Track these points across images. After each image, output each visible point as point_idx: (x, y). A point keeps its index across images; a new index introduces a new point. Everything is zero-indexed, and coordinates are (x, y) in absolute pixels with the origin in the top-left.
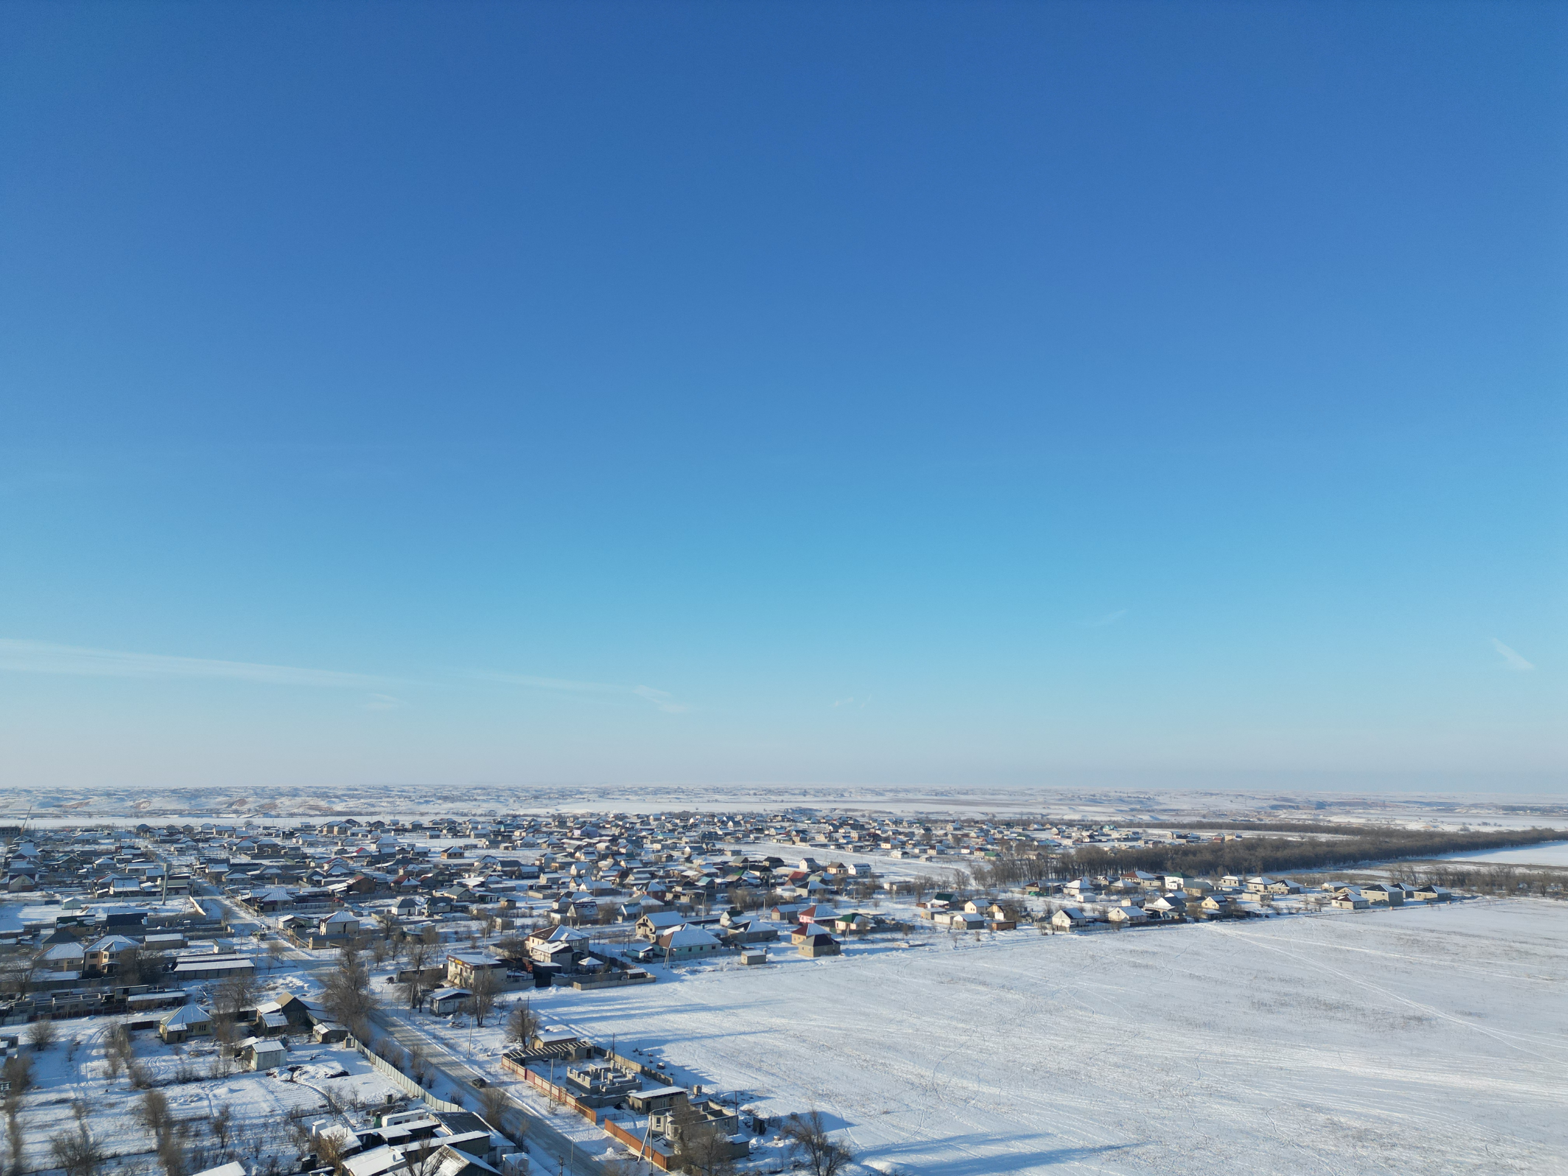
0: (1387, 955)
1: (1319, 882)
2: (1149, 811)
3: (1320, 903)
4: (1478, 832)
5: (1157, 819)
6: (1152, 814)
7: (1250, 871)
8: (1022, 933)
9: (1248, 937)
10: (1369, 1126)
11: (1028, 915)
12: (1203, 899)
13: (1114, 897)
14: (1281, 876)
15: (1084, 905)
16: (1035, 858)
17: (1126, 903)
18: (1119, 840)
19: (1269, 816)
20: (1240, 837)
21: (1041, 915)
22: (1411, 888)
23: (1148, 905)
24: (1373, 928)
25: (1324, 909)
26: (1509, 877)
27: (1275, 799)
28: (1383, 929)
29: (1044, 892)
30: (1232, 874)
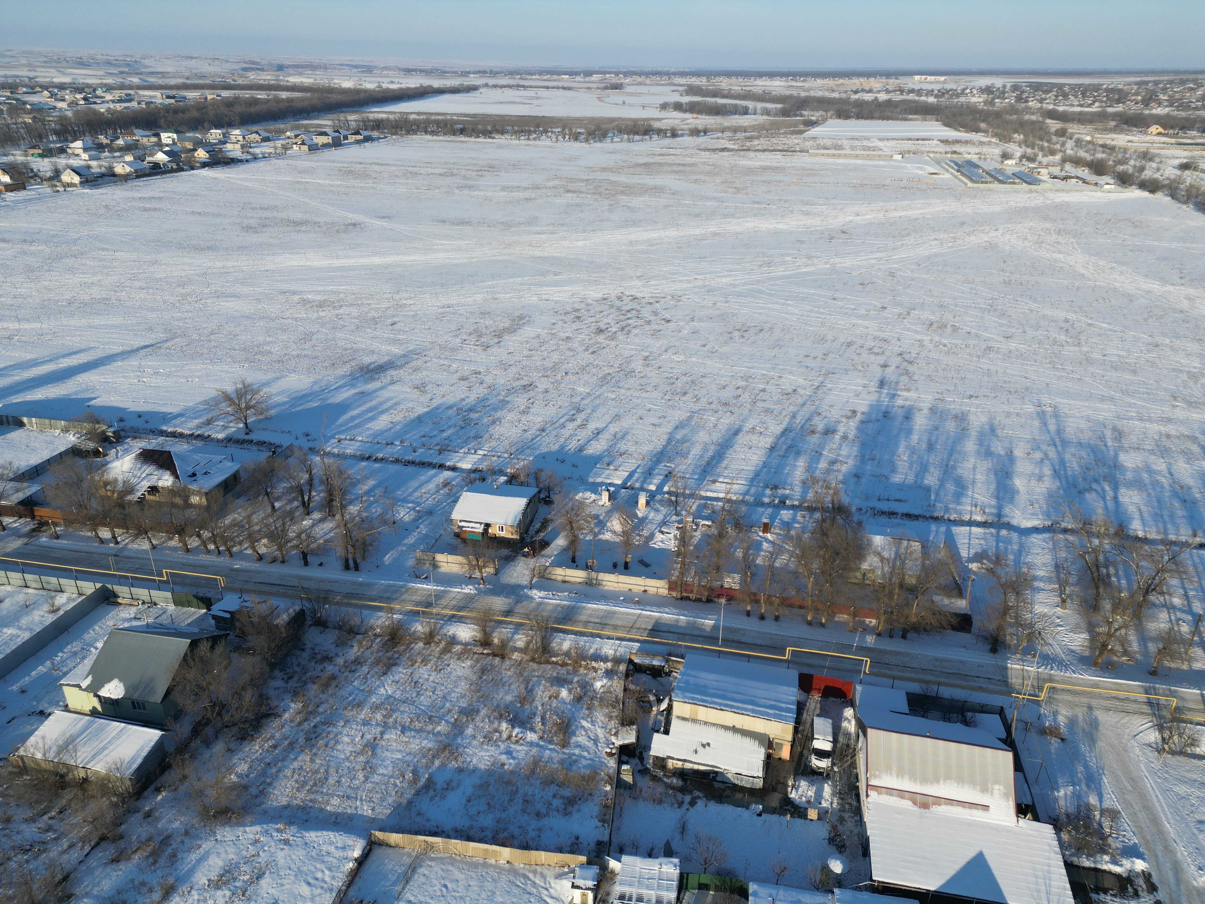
0: (333, 183)
1: (284, 132)
2: (137, 74)
3: (285, 148)
4: (388, 89)
5: (146, 81)
6: (141, 76)
7: (231, 125)
8: (33, 193)
9: (234, 179)
10: (326, 297)
11: (36, 175)
12: (195, 150)
13: (117, 154)
14: (255, 128)
15: (90, 163)
16: (30, 121)
17: (129, 158)
18: (113, 101)
19: (242, 77)
20: (220, 96)
21: (49, 174)
22: (346, 133)
23: (149, 159)
24: (323, 164)
25: (288, 152)
26: (406, 121)
27: (245, 62)
28: (329, 164)
29: (48, 153)
30: (216, 128)
